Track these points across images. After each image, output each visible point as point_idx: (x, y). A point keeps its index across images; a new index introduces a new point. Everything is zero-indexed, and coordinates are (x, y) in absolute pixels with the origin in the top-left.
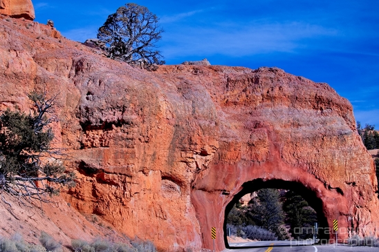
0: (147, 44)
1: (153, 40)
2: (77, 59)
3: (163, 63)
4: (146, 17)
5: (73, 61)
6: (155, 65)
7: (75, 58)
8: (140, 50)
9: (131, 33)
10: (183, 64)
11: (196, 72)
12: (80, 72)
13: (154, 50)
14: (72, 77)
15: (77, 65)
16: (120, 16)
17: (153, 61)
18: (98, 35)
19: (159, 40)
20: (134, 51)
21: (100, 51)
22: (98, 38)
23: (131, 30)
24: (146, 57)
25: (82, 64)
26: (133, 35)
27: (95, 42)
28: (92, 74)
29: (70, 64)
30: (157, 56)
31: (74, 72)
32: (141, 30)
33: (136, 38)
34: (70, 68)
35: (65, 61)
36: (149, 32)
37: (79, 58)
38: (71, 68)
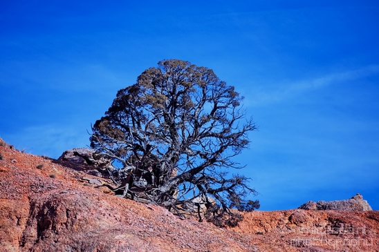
0: (213, 161)
1: (229, 151)
2: (41, 199)
3: (255, 205)
4: (209, 94)
5: (33, 205)
6: (235, 210)
7: (36, 197)
8: (198, 176)
9: (173, 135)
10: (304, 207)
12: (49, 233)
13: (231, 174)
14: (29, 245)
15: (41, 214)
17: (228, 202)
18: (92, 139)
19: (244, 151)
20: (182, 179)
21: (98, 180)
22: (93, 146)
23: (173, 126)
24: (211, 192)
25: (53, 211)
26: (179, 139)
27: (86, 157)
28: (79, 236)
29: (25, 211)
30: (238, 190)
31: (34, 232)
32: (197, 126)
33: (186, 144)
34: (24, 221)
35: (11, 204)
37: (47, 196)
38: (28, 223)
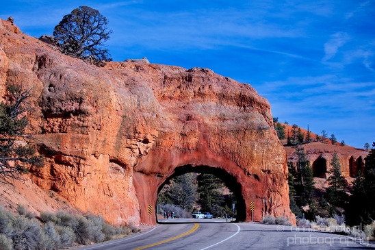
0: (97, 43)
1: (103, 40)
2: (40, 55)
3: (111, 60)
4: (97, 19)
5: (37, 57)
6: (104, 61)
7: (38, 54)
8: (91, 48)
9: (83, 33)
10: (126, 61)
11: (137, 69)
12: (43, 67)
13: (103, 48)
14: (35, 71)
15: (40, 60)
16: (75, 17)
17: (101, 58)
18: (54, 33)
19: (108, 40)
20: (85, 49)
21: (55, 48)
23: (83, 30)
24: (96, 54)
25: (44, 59)
26: (85, 35)
27: (50, 38)
28: (54, 69)
29: (34, 59)
30: (105, 54)
31: (37, 66)
32: (92, 30)
33: (88, 37)
34: (33, 62)
35: (29, 56)
36: (99, 31)
37: (42, 54)
38: (35, 63)
